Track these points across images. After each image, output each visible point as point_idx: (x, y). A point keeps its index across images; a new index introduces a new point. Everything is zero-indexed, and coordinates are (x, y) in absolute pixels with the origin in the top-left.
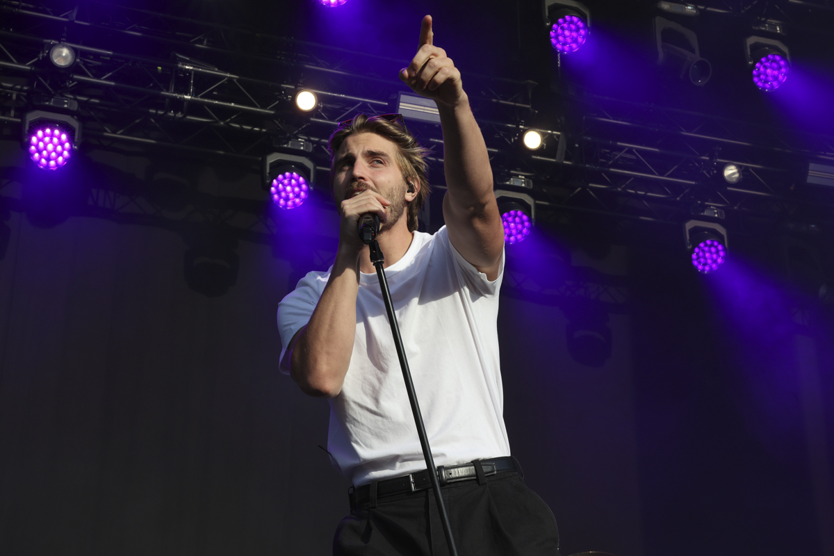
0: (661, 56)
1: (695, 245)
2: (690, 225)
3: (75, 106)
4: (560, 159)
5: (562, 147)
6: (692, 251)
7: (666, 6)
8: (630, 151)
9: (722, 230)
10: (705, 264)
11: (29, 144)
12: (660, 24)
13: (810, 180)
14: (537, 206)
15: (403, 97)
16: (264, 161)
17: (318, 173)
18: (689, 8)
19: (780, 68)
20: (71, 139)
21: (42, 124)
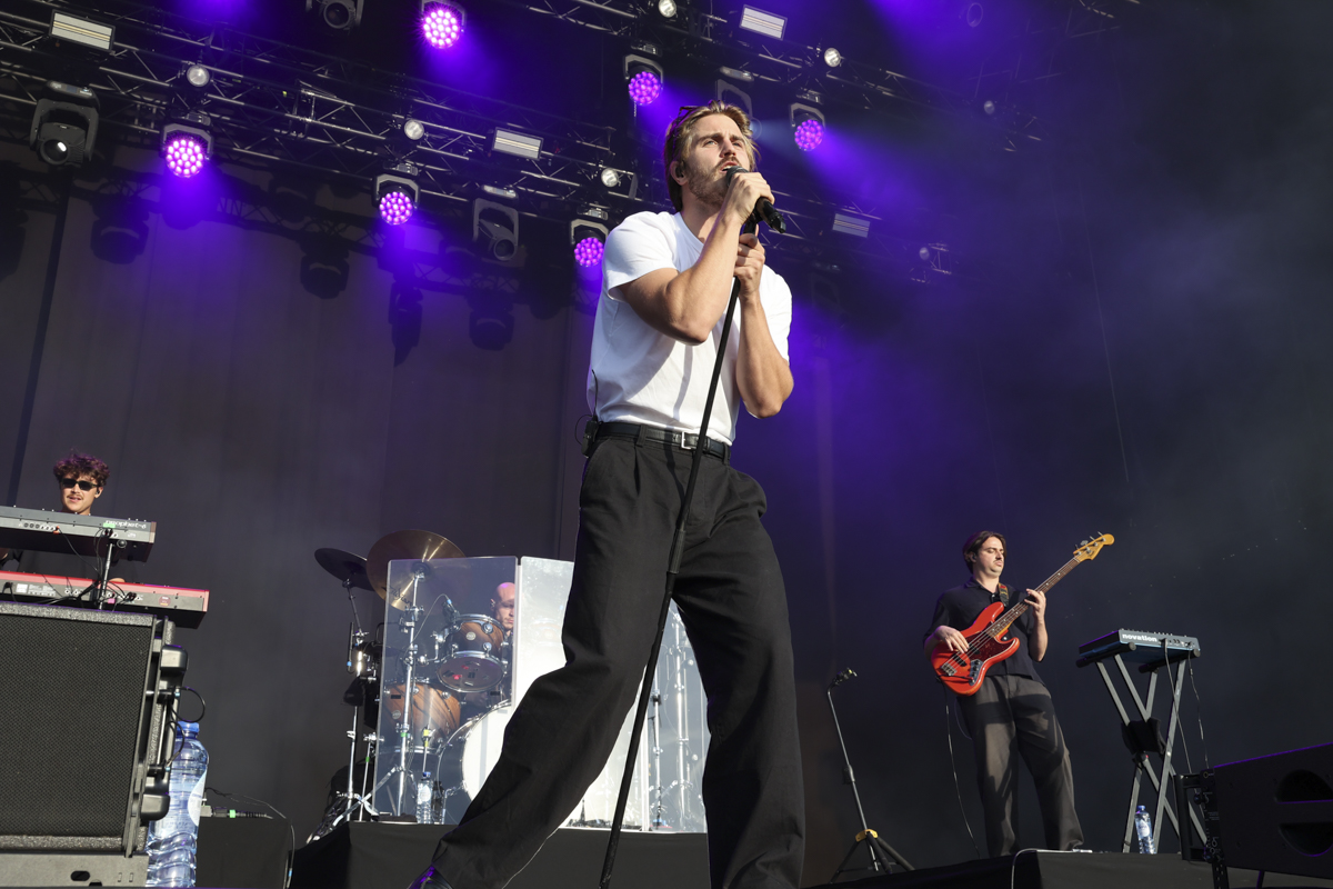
3: (208, 122)
4: (632, 196)
5: (634, 186)
11: (166, 153)
12: (721, 83)
13: (835, 228)
15: (499, 133)
16: (375, 181)
17: (422, 195)
18: (746, 75)
19: (816, 131)
20: (204, 151)
21: (178, 135)
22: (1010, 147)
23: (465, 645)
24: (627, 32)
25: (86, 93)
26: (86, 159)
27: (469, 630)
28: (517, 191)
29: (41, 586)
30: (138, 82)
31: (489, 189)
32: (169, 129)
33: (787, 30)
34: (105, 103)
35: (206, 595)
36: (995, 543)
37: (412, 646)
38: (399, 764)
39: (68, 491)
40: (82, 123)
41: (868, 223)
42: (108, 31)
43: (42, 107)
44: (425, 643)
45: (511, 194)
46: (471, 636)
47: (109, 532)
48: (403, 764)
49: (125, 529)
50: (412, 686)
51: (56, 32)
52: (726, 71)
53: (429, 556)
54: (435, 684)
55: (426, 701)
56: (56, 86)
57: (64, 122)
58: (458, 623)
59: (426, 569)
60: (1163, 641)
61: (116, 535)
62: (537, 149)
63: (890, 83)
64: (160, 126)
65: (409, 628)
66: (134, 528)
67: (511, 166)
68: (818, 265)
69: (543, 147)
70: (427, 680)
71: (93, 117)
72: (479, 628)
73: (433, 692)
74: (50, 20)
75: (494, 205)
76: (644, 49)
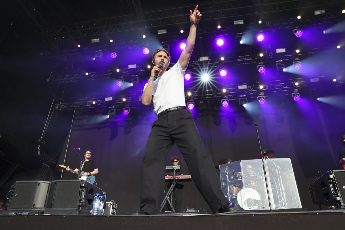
0: (278, 69)
1: (294, 97)
2: (292, 94)
4: (267, 89)
5: (267, 87)
6: (294, 98)
7: (277, 61)
8: (279, 85)
9: (298, 93)
10: (296, 99)
12: (277, 64)
13: (311, 82)
14: (265, 97)
15: (239, 86)
16: (221, 101)
17: (229, 101)
18: (281, 61)
19: (300, 65)
20: (193, 105)
23: (236, 178)
24: (256, 62)
27: (237, 175)
28: (246, 95)
31: (240, 96)
33: (286, 50)
35: (190, 176)
37: (228, 179)
39: (174, 163)
41: (318, 79)
44: (230, 179)
45: (245, 96)
46: (237, 176)
47: (173, 168)
49: (176, 167)
50: (229, 186)
53: (229, 163)
54: (234, 186)
55: (233, 189)
58: (235, 174)
59: (229, 165)
62: (246, 87)
63: (313, 51)
65: (227, 176)
67: (243, 91)
68: (311, 90)
69: (247, 86)
70: (233, 185)
72: (238, 174)
73: (234, 187)
75: (242, 98)
76: (260, 63)
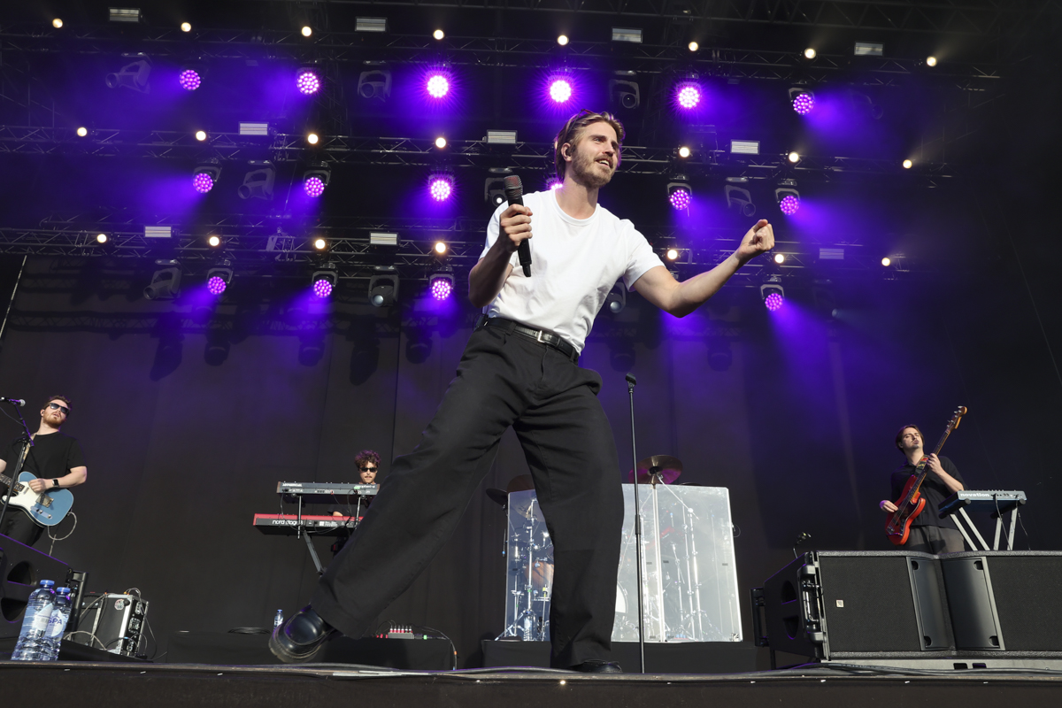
0: (730, 204)
1: (766, 297)
2: (763, 287)
3: (451, 270)
4: (690, 261)
5: (691, 256)
6: (765, 300)
9: (781, 288)
10: (773, 306)
12: (728, 189)
13: (821, 257)
18: (743, 179)
19: (794, 203)
20: (450, 284)
21: (437, 279)
22: (933, 185)
24: (667, 171)
25: (391, 268)
26: (394, 301)
29: (330, 522)
30: (417, 257)
32: (432, 277)
33: (761, 149)
34: (401, 271)
36: (911, 431)
37: (531, 540)
38: (527, 608)
39: (364, 474)
40: (390, 283)
41: (843, 250)
42: (395, 235)
43: (373, 279)
44: (538, 539)
48: (529, 607)
49: (365, 489)
50: (534, 561)
51: (372, 242)
52: (730, 179)
55: (545, 570)
56: (378, 268)
57: (382, 285)
60: (994, 496)
61: (359, 493)
63: (839, 164)
64: (428, 276)
65: (529, 530)
66: (369, 488)
68: (817, 281)
70: (545, 559)
71: (396, 279)
74: (369, 237)
76: (678, 178)
